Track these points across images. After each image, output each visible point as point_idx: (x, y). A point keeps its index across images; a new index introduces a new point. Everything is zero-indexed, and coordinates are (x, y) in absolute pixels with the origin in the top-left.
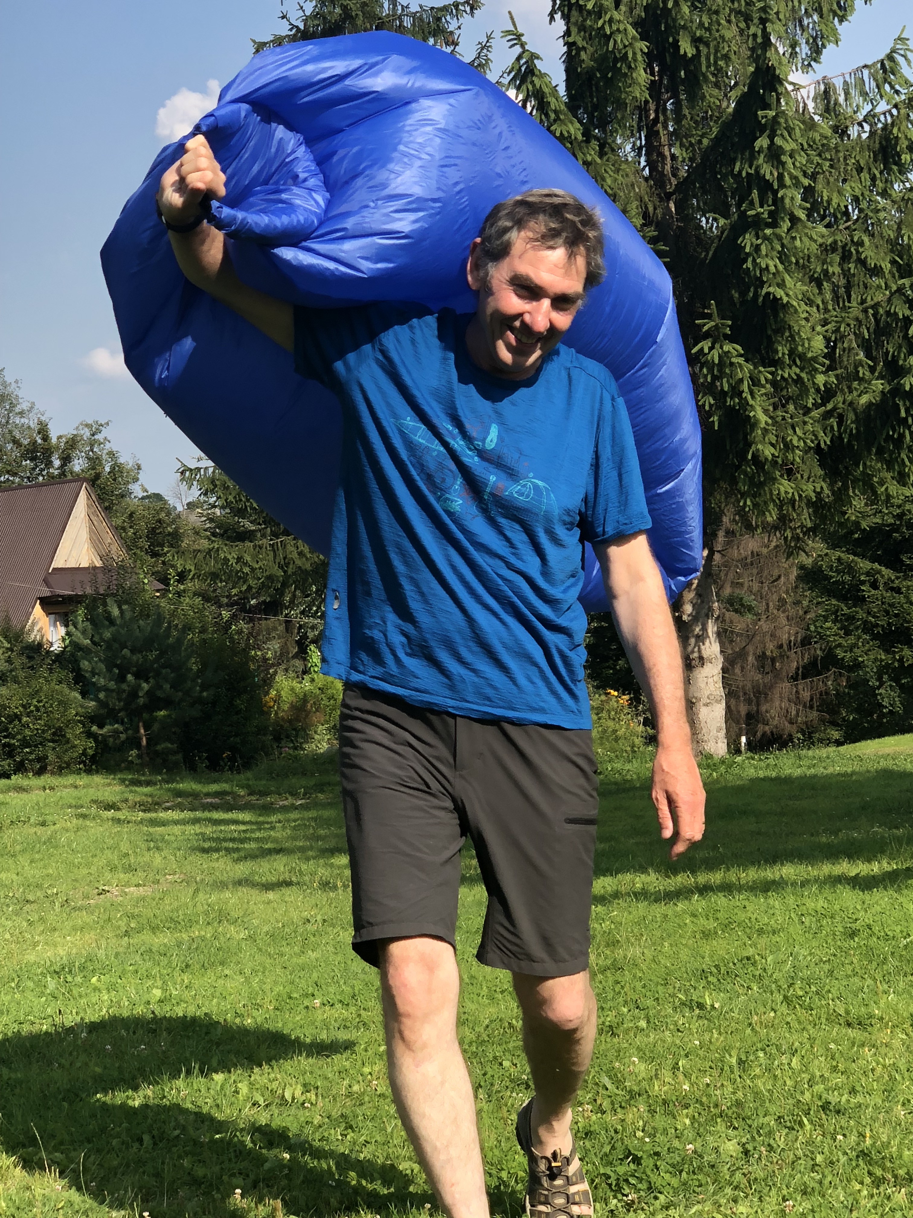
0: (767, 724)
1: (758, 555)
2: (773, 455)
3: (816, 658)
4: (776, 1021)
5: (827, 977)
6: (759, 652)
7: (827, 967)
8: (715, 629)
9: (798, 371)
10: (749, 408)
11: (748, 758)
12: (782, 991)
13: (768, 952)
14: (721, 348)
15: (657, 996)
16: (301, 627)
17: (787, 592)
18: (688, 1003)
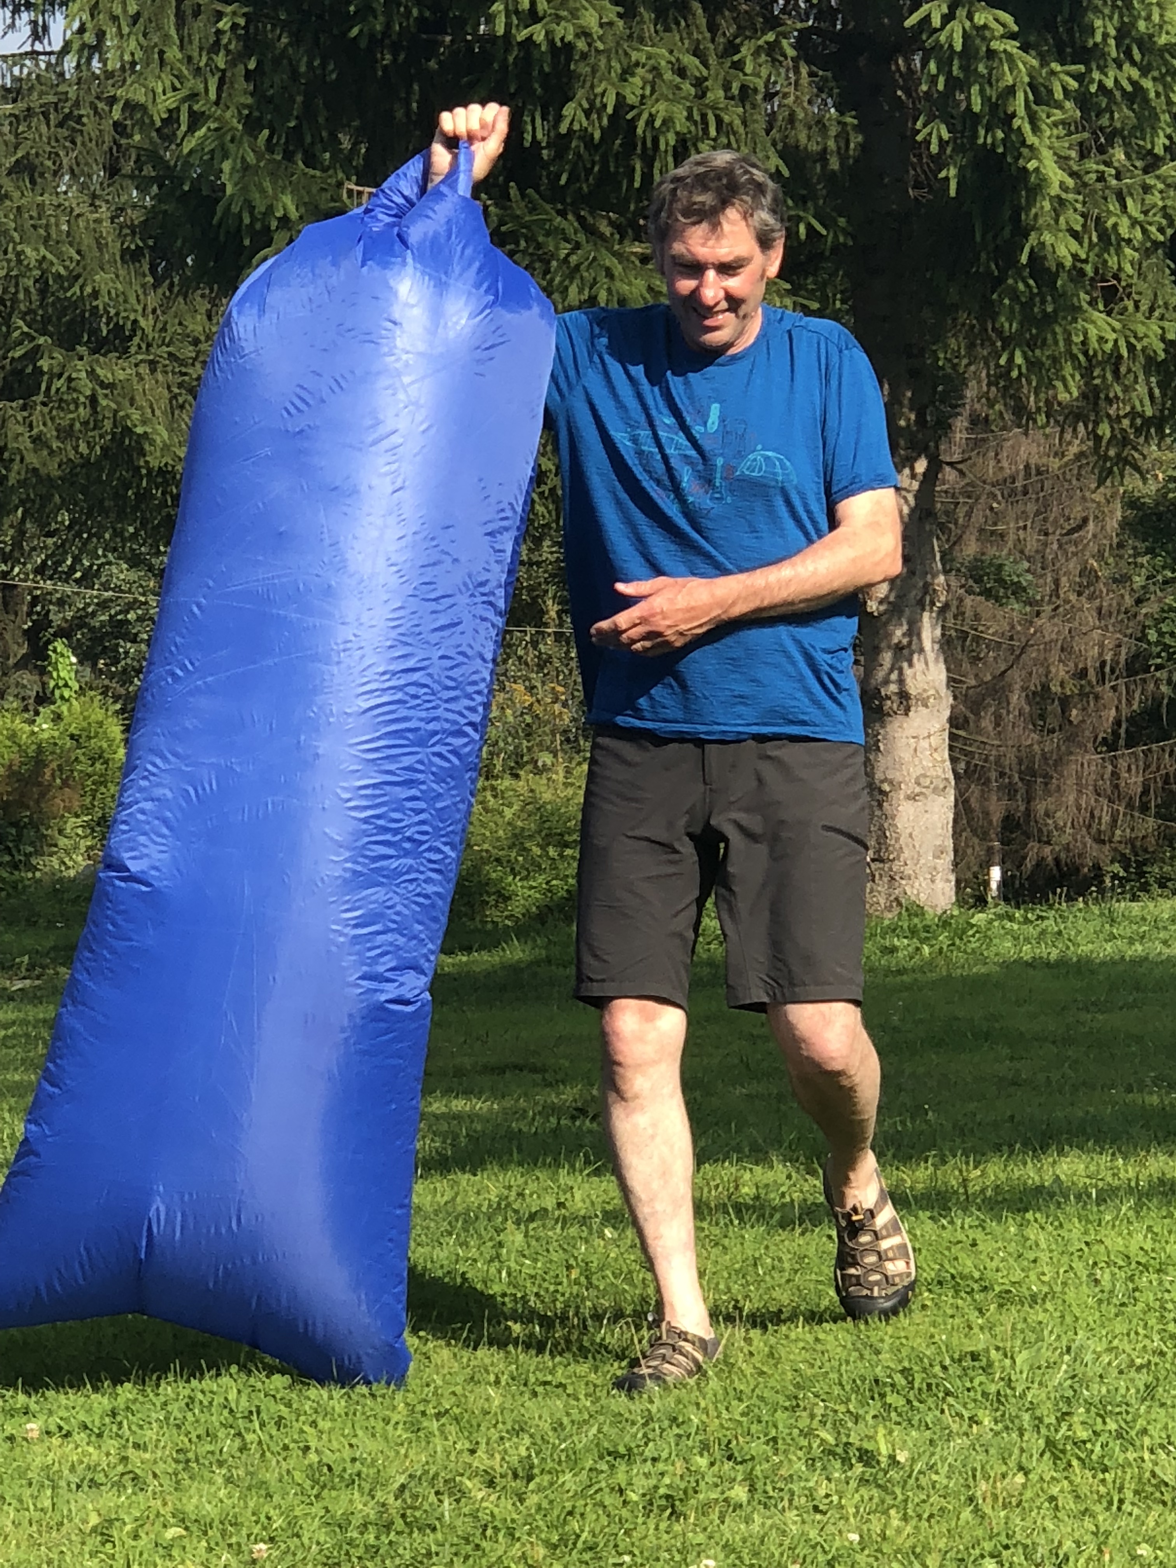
0: (1048, 843)
1: (1039, 473)
2: (1075, 256)
3: (1157, 700)
4: (1028, 1494)
5: (1144, 1400)
6: (1034, 684)
7: (1143, 1378)
8: (938, 632)
9: (1135, 73)
10: (1025, 151)
11: (1000, 917)
12: (1043, 1431)
13: (1018, 1342)
14: (970, 17)
15: (773, 1433)
16: (35, 600)
17: (1100, 556)
18: (839, 1450)
